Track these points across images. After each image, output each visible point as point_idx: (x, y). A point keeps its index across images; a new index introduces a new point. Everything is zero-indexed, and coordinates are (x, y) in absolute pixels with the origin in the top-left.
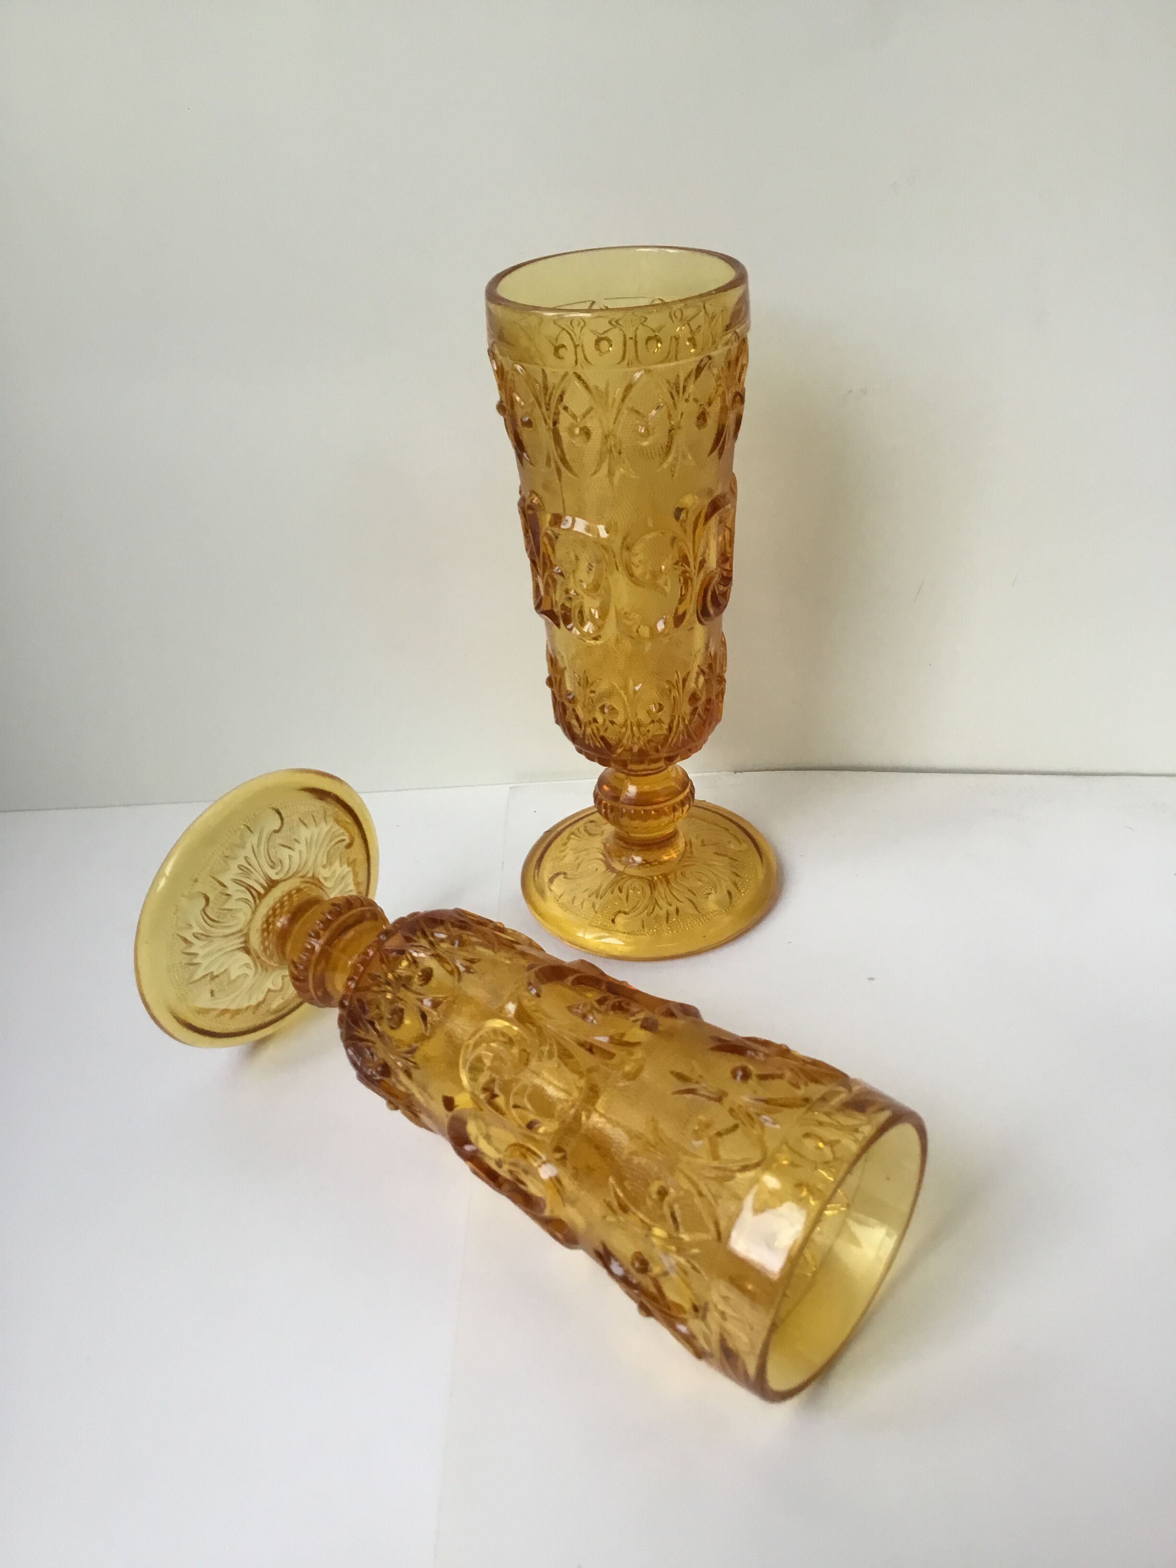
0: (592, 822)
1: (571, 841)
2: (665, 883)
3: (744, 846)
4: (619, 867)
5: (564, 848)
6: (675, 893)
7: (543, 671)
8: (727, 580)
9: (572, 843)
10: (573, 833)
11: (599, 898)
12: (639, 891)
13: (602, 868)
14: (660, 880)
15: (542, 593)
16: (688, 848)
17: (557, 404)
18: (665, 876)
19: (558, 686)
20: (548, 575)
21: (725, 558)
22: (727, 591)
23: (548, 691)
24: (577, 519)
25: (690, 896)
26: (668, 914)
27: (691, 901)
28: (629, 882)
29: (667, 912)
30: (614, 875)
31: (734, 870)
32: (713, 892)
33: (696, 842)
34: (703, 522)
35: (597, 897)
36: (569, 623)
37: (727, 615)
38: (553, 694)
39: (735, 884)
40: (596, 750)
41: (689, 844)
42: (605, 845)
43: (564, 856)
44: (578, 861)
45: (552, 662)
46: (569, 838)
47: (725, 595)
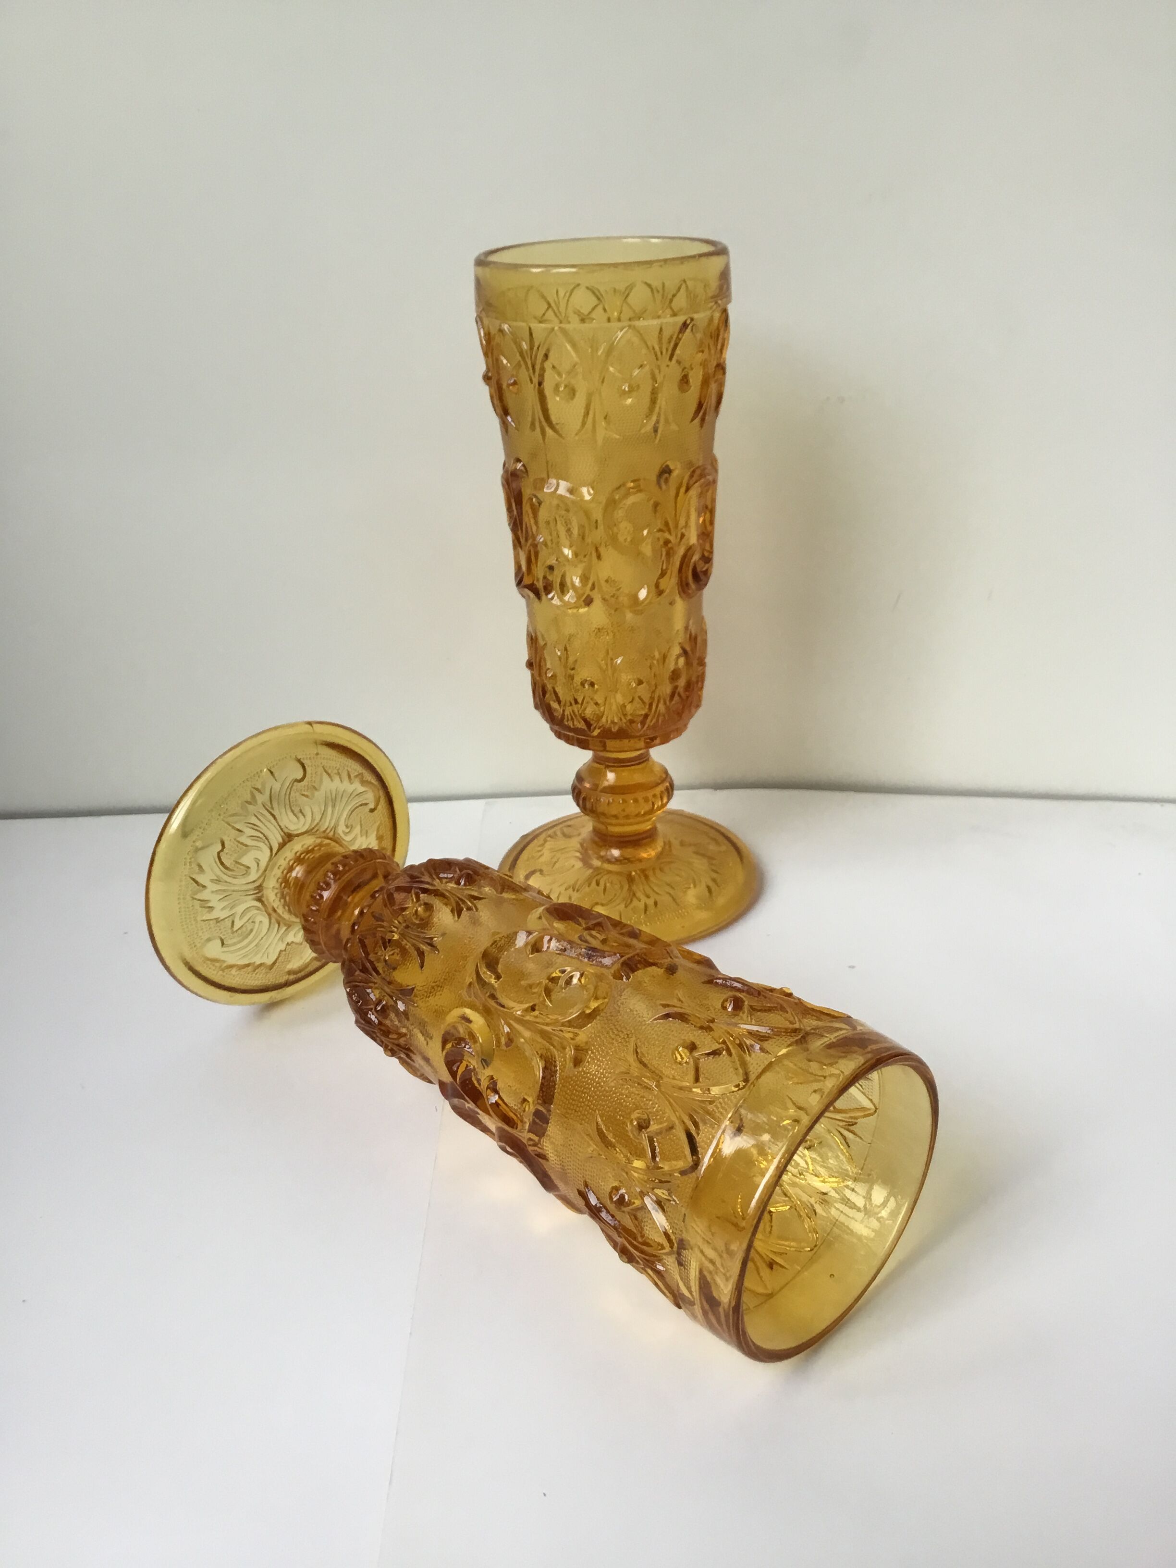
0: (569, 826)
1: (548, 843)
2: (643, 878)
3: (723, 848)
4: (596, 863)
5: (540, 849)
6: (655, 889)
7: (524, 655)
8: (707, 559)
9: (548, 845)
10: (550, 836)
11: (576, 891)
12: (616, 884)
13: (579, 864)
14: (639, 876)
15: (524, 568)
16: (667, 847)
17: (543, 361)
18: (643, 871)
19: (538, 667)
20: (531, 545)
21: (706, 535)
22: (707, 570)
23: (527, 674)
24: (560, 481)
25: (668, 889)
26: (646, 906)
27: (670, 894)
28: (605, 877)
29: (645, 903)
30: (591, 871)
31: (714, 868)
32: (692, 886)
33: (675, 843)
34: (684, 491)
35: (574, 890)
36: (549, 593)
37: (708, 592)
38: (532, 675)
39: (714, 880)
40: (576, 730)
41: (668, 844)
42: (582, 845)
43: (541, 856)
44: (554, 860)
45: (533, 640)
46: (545, 841)
47: (707, 573)
